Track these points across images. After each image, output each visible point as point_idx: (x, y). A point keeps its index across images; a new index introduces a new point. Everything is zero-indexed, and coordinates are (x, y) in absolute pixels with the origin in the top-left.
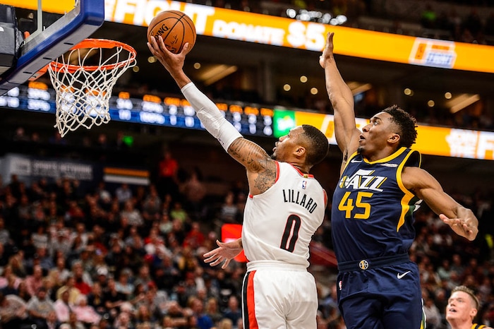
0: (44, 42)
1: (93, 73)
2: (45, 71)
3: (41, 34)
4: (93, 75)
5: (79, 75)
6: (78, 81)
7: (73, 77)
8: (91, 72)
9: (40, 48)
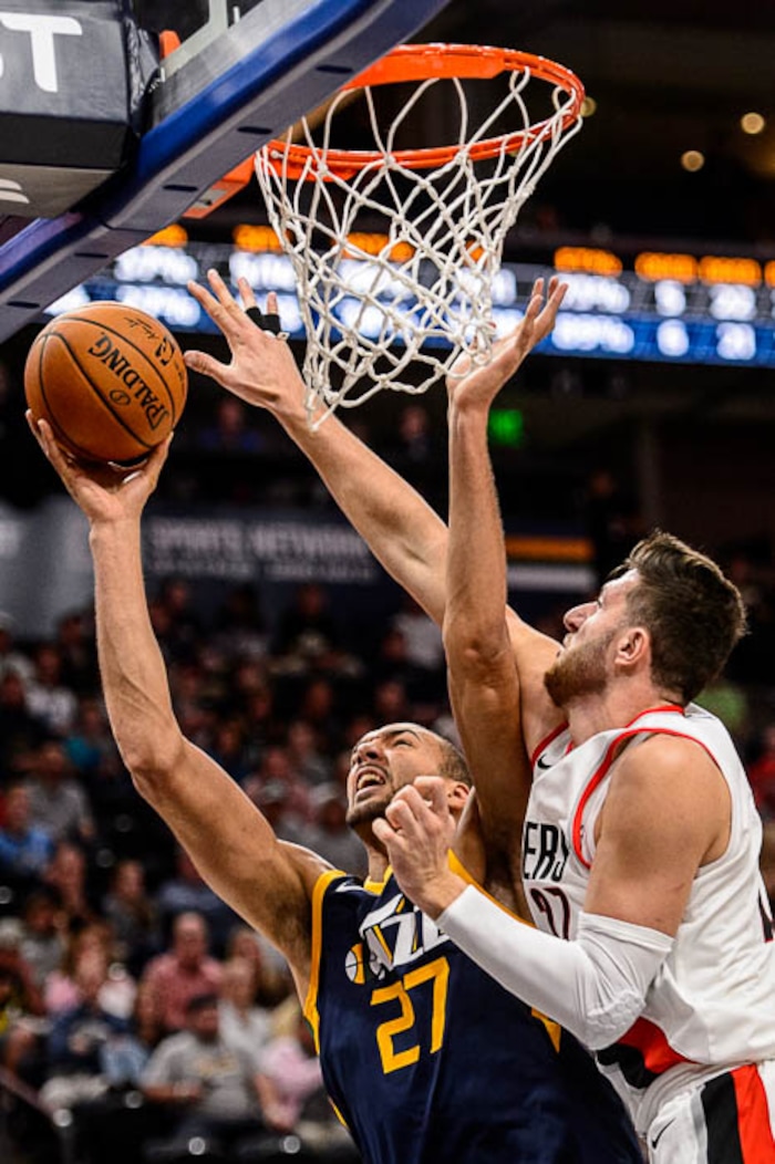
0: (239, 71)
1: (435, 175)
2: (246, 177)
3: (223, 37)
4: (434, 183)
5: (374, 183)
6: (373, 204)
7: (352, 191)
8: (424, 172)
9: (224, 95)
